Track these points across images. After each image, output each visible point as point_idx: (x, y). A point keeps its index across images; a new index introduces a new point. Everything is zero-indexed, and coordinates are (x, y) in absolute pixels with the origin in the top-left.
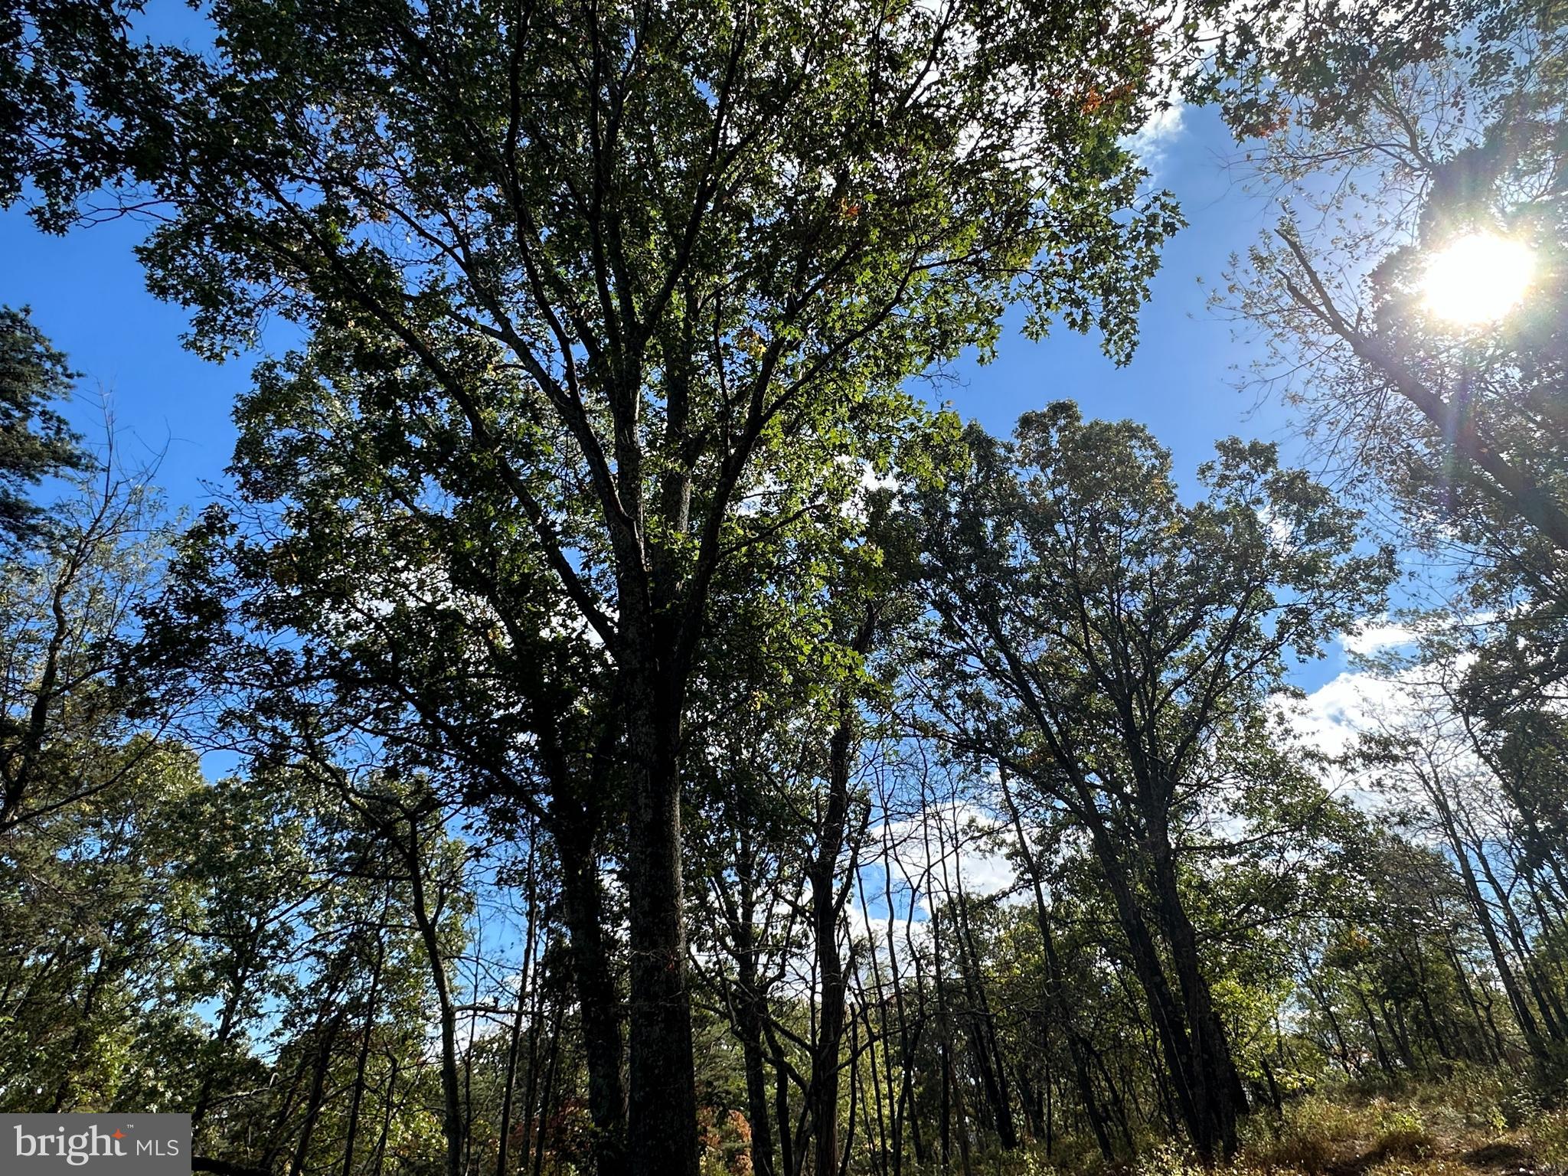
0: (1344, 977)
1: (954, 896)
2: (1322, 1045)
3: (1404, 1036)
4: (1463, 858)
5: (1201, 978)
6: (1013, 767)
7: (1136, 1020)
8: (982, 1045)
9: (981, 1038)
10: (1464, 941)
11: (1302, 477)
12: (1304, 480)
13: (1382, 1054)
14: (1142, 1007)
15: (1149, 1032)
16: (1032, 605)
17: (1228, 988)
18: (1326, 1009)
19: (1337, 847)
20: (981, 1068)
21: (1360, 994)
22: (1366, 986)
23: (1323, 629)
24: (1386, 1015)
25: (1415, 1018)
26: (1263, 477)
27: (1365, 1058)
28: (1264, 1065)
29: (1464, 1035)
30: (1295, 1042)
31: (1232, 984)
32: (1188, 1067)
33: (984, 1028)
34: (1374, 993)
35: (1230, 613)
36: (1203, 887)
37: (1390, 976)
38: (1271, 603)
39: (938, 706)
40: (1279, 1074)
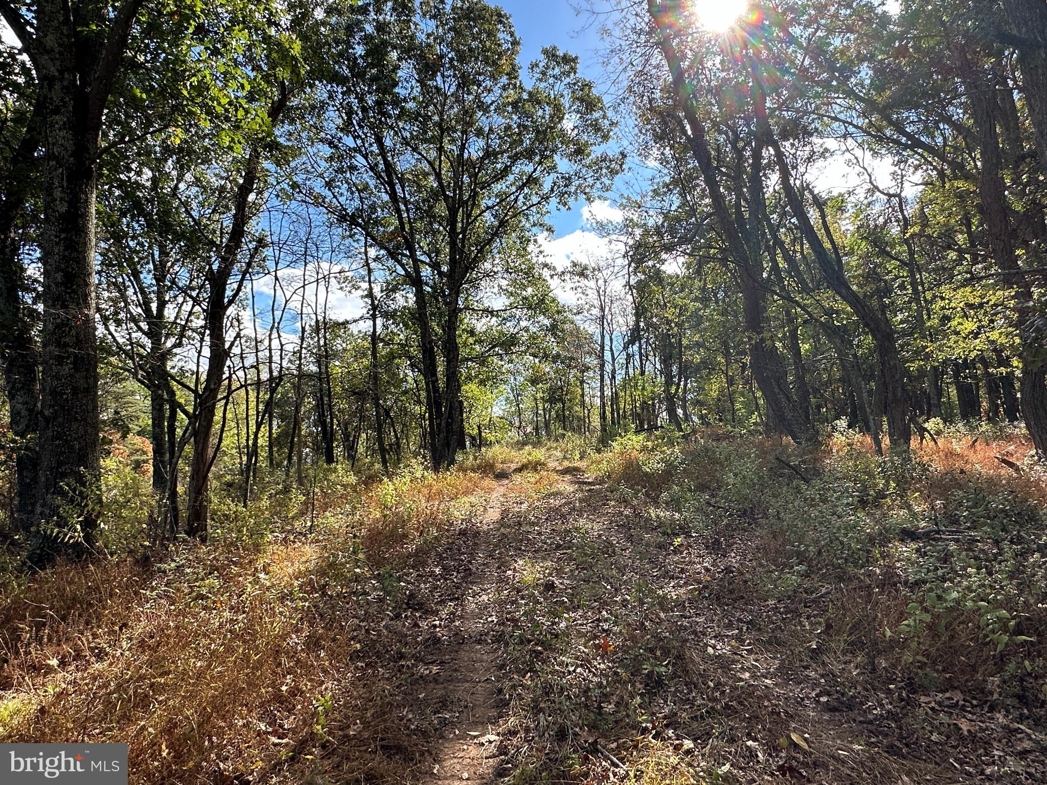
0: (531, 389)
1: (320, 318)
2: (511, 422)
3: (549, 420)
4: (603, 337)
5: (458, 381)
6: (373, 239)
7: (419, 402)
8: (323, 408)
9: (323, 404)
10: (589, 378)
11: (589, 85)
12: (590, 88)
13: (537, 429)
14: (423, 394)
15: (424, 408)
16: (409, 129)
17: (470, 389)
18: (518, 405)
19: (547, 322)
20: (321, 421)
21: (536, 399)
22: (539, 395)
23: (576, 193)
24: (544, 409)
25: (557, 412)
26: (568, 80)
27: (529, 430)
28: (479, 427)
29: (575, 421)
30: (499, 420)
31: (474, 387)
32: (439, 425)
33: (326, 399)
34: (542, 398)
35: (529, 168)
36: (472, 333)
37: (552, 391)
38: (554, 168)
39: (329, 185)
40: (486, 434)
